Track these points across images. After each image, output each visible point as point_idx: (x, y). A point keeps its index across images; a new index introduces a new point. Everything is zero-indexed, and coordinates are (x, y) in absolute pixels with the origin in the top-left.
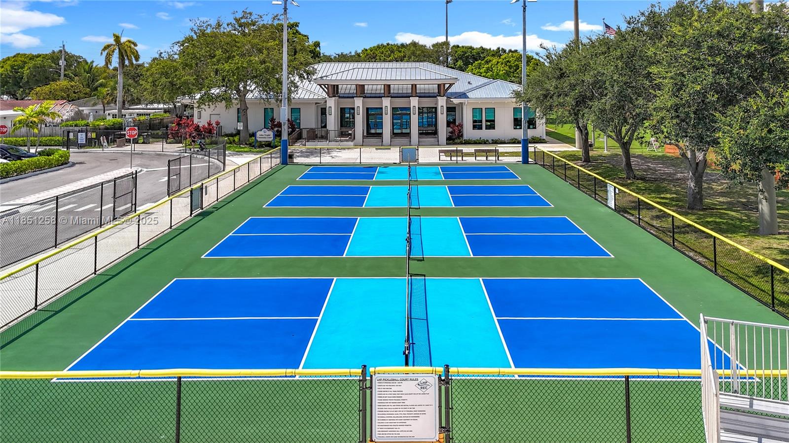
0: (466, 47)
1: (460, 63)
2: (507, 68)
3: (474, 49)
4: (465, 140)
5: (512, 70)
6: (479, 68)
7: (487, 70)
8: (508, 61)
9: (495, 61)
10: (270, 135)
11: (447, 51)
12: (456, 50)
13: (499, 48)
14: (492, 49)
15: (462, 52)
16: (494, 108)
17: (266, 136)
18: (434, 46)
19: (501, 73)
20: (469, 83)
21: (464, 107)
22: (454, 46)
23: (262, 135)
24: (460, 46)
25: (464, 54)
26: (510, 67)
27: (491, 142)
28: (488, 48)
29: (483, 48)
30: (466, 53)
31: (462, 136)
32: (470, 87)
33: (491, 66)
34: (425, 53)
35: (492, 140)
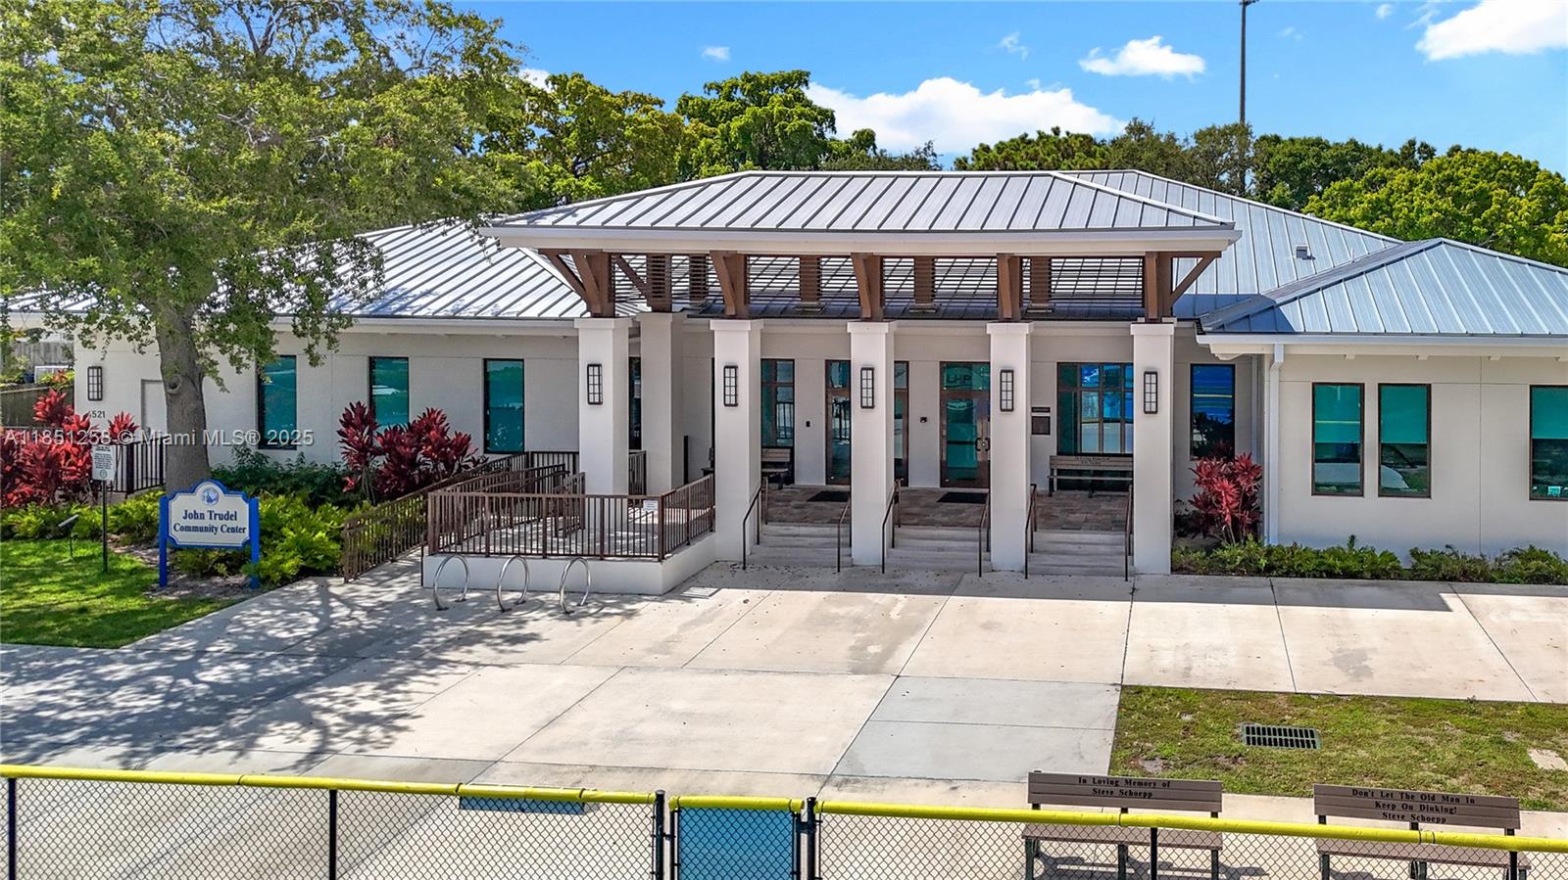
0: (1305, 142)
1: (1281, 189)
2: (1446, 204)
3: (1329, 147)
4: (1269, 552)
5: (1464, 211)
6: (1345, 204)
7: (1374, 209)
8: (1450, 180)
9: (1401, 177)
10: (234, 517)
11: (1241, 154)
12: (1270, 149)
13: (1412, 143)
14: (1385, 150)
15: (1291, 155)
16: (1429, 386)
17: (217, 523)
18: (1200, 137)
19: (1425, 219)
20: (1302, 253)
21: (1271, 379)
22: (1263, 138)
23: (195, 516)
24: (1285, 137)
25: (1295, 164)
26: (1458, 199)
27: (1405, 564)
28: (1375, 146)
29: (1356, 144)
30: (1302, 159)
31: (1256, 527)
32: (1306, 270)
33: (1389, 196)
34: (1171, 159)
35: (1415, 553)
